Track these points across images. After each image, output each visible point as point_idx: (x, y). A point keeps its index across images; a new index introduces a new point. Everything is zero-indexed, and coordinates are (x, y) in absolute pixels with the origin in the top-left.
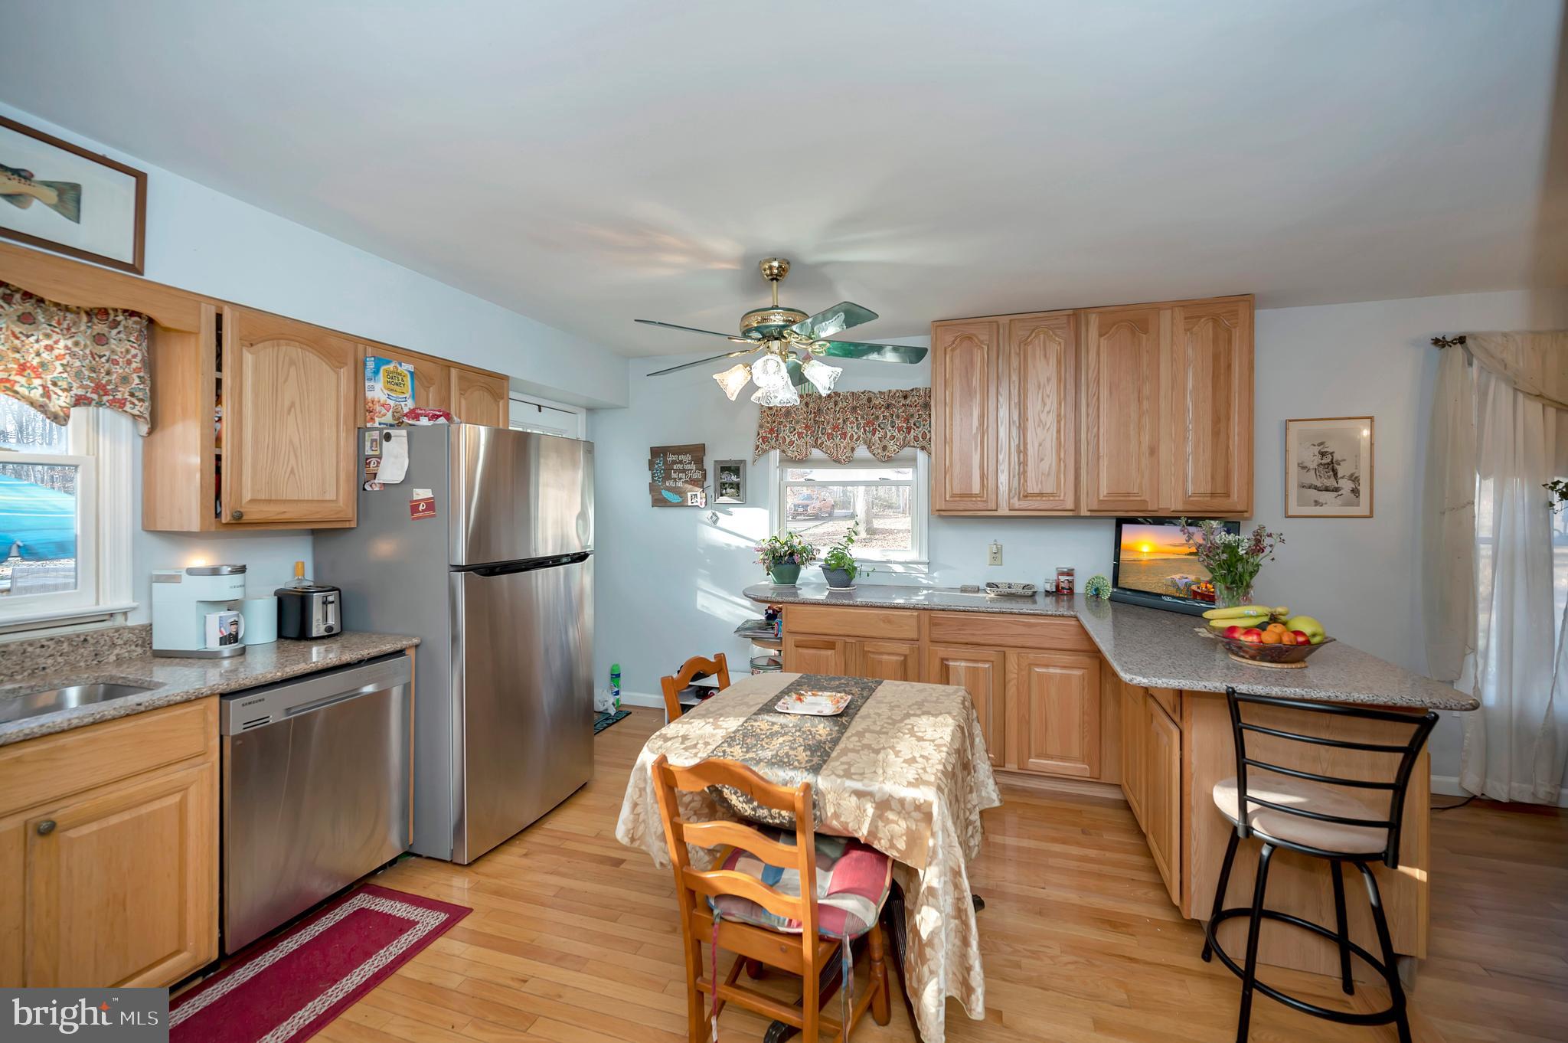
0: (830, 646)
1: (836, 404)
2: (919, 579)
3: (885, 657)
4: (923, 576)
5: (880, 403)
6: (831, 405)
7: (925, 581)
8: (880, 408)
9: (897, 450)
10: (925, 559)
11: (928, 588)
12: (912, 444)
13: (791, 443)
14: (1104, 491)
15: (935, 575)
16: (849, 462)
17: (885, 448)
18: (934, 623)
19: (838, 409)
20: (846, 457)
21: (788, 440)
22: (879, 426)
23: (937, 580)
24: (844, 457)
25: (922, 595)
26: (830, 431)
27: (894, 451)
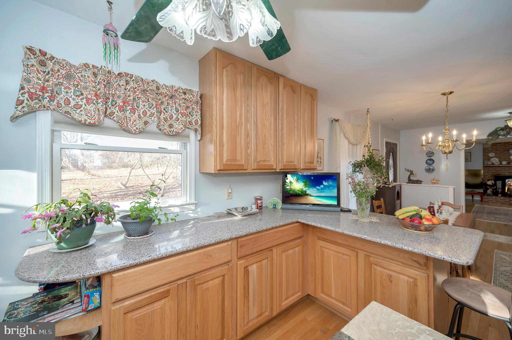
0: (166, 294)
1: (127, 83)
2: (189, 214)
3: (211, 282)
4: (191, 212)
5: (166, 93)
6: (123, 82)
7: (192, 215)
8: (165, 96)
9: (184, 128)
10: (193, 201)
11: (194, 219)
12: (188, 126)
13: (78, 107)
14: (285, 160)
15: (199, 210)
16: (141, 133)
17: (171, 126)
18: (240, 246)
19: (129, 88)
20: (137, 129)
21: (73, 103)
22: (164, 109)
23: (199, 213)
24: (135, 128)
25: (190, 225)
26: (121, 104)
27: (182, 128)
